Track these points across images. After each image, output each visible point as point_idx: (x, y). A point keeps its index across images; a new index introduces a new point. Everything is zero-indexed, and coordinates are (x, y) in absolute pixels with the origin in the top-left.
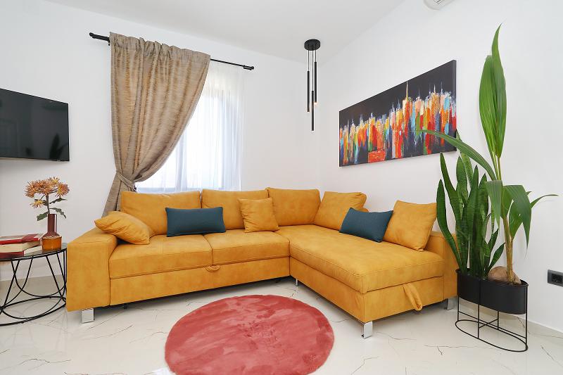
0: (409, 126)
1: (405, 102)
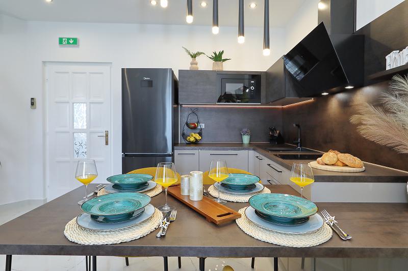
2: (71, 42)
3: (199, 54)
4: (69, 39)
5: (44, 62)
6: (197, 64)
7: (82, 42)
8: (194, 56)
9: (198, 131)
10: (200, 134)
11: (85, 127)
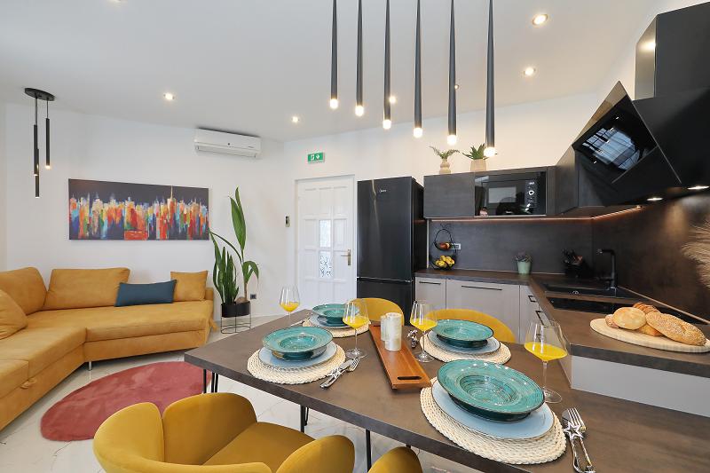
0: (174, 218)
1: (169, 200)
2: (318, 157)
3: (451, 152)
4: (315, 155)
5: (297, 181)
6: (448, 166)
7: (327, 157)
8: (444, 157)
9: (452, 253)
10: (454, 258)
11: (329, 246)
